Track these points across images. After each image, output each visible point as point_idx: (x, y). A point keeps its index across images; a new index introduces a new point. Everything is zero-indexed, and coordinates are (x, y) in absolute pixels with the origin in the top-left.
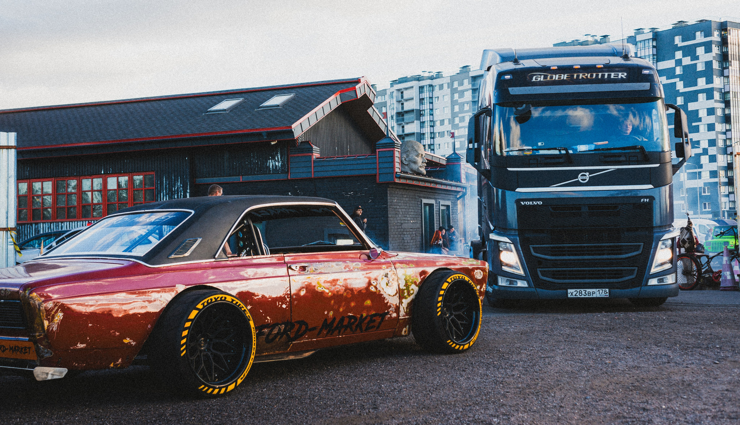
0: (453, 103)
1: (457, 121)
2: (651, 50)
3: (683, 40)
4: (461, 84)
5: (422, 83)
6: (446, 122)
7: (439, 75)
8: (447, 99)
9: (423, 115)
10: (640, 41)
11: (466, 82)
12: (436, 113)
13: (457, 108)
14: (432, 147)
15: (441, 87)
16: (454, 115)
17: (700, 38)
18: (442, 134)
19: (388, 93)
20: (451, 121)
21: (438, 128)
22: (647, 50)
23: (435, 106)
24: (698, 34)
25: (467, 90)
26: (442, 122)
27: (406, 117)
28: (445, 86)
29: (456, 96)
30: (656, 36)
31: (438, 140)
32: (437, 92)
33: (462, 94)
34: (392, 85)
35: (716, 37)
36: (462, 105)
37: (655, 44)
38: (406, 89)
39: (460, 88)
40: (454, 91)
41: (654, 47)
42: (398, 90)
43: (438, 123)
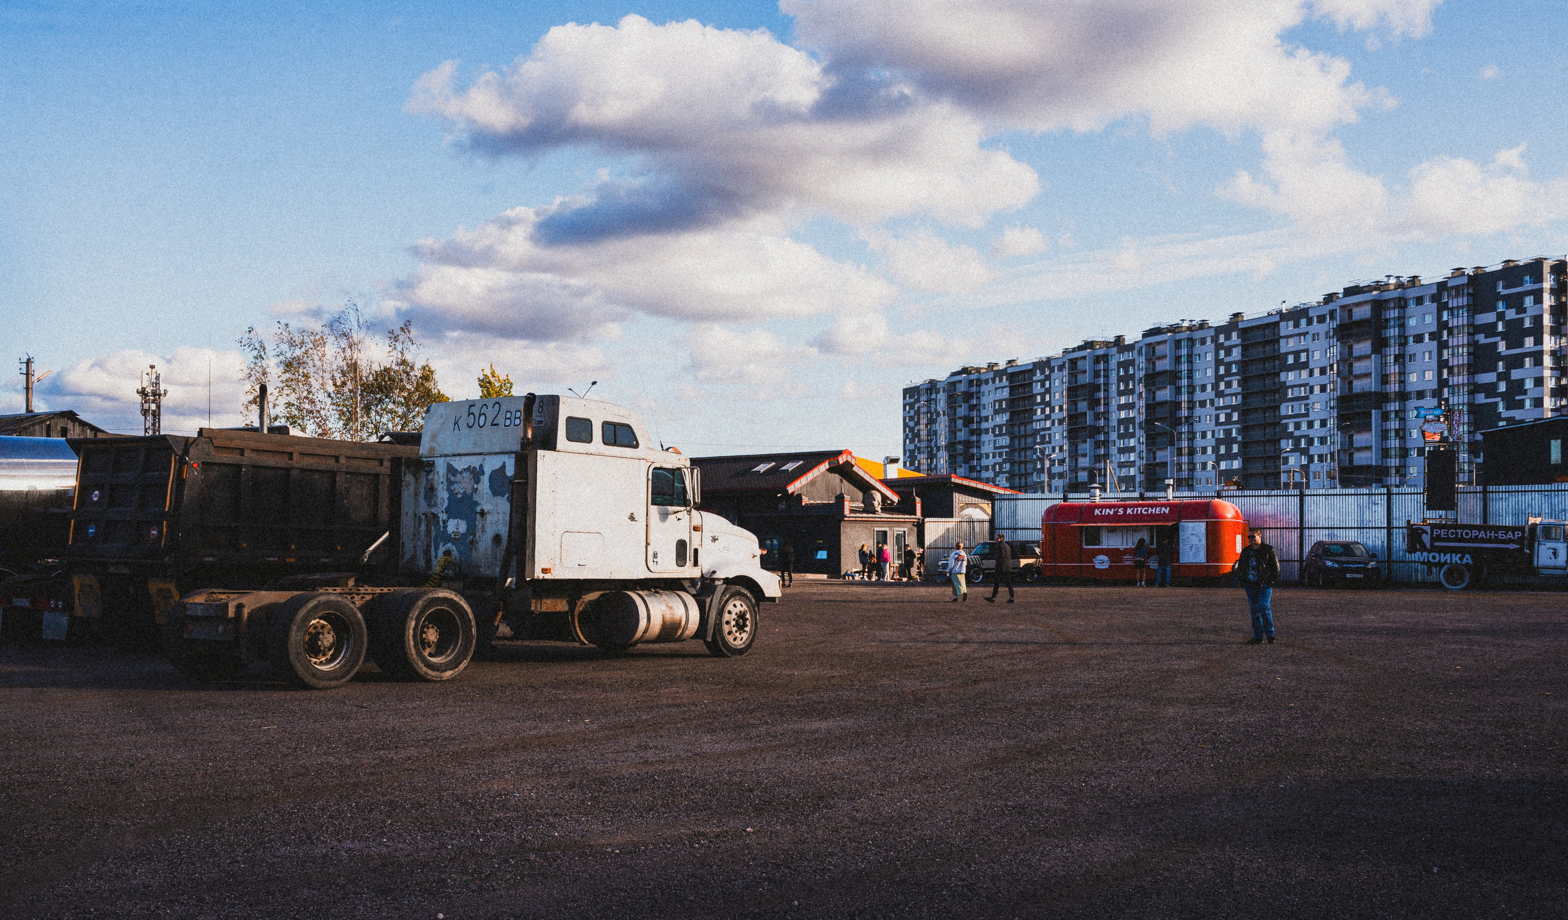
0: (1218, 362)
1: (1222, 386)
2: (1465, 299)
3: (1505, 287)
4: (1228, 338)
5: (1178, 336)
6: (1209, 388)
7: (1203, 325)
8: (1210, 357)
9: (1180, 378)
10: (1454, 287)
11: (1234, 335)
12: (1197, 375)
13: (1222, 370)
15: (1203, 341)
16: (1219, 378)
17: (1527, 284)
18: (1203, 404)
19: (1137, 348)
20: (1215, 386)
21: (1199, 396)
22: (1461, 299)
23: (1195, 366)
24: (1526, 278)
25: (1236, 346)
26: (1203, 388)
27: (1159, 379)
28: (1209, 340)
29: (1222, 353)
30: (1473, 280)
31: (1198, 411)
32: (1198, 348)
33: (1228, 352)
34: (1143, 337)
35: (1549, 283)
36: (1228, 366)
37: (1471, 291)
38: (1159, 343)
39: (1227, 344)
40: (1218, 347)
41: (1469, 295)
42: (1148, 345)
43: (1198, 390)
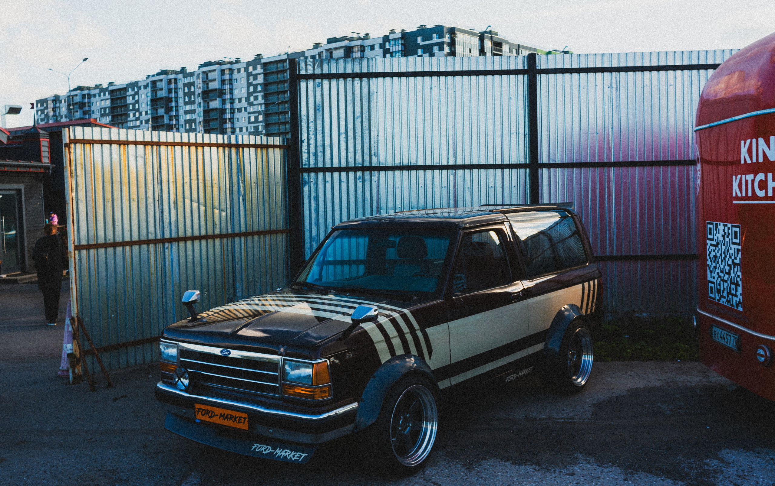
0: (249, 84)
1: (252, 99)
2: (400, 46)
3: (423, 40)
4: (254, 69)
5: (224, 67)
6: (243, 100)
7: (238, 61)
8: (244, 81)
9: (225, 94)
10: (392, 40)
11: (259, 67)
12: (236, 92)
13: (251, 89)
14: (232, 121)
15: (239, 71)
16: (250, 94)
17: (435, 39)
18: (240, 110)
19: (196, 74)
20: (248, 99)
21: (237, 105)
22: (397, 47)
23: (234, 87)
24: (434, 35)
25: (260, 74)
26: (240, 100)
27: (211, 95)
28: (242, 70)
29: (251, 78)
30: (405, 35)
31: (237, 115)
32: (235, 75)
33: (255, 77)
34: (199, 67)
35: (447, 39)
36: (255, 86)
37: (403, 42)
38: (211, 71)
39: (254, 72)
40: (249, 74)
41: (402, 44)
42: (204, 72)
43: (237, 101)
